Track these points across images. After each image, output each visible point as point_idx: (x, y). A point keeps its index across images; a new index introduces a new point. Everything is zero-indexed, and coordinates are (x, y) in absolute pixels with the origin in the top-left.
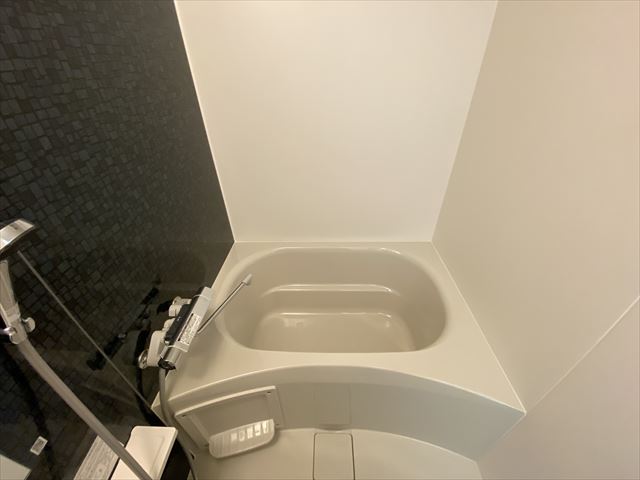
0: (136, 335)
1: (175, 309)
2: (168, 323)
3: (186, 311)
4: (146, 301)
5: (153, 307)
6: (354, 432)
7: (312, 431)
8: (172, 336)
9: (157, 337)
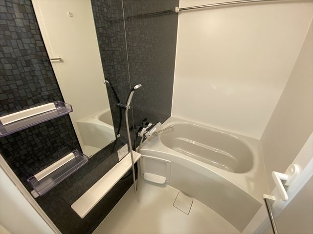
0: (139, 127)
1: (150, 125)
2: (147, 127)
3: (152, 126)
4: (144, 121)
5: (145, 123)
6: (194, 200)
7: (179, 191)
8: (148, 130)
9: (144, 129)
